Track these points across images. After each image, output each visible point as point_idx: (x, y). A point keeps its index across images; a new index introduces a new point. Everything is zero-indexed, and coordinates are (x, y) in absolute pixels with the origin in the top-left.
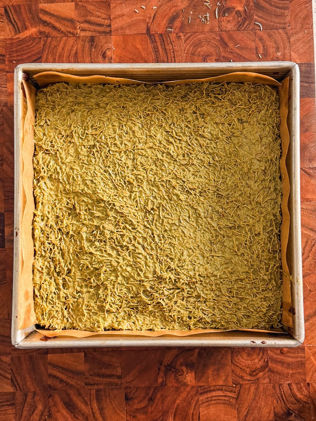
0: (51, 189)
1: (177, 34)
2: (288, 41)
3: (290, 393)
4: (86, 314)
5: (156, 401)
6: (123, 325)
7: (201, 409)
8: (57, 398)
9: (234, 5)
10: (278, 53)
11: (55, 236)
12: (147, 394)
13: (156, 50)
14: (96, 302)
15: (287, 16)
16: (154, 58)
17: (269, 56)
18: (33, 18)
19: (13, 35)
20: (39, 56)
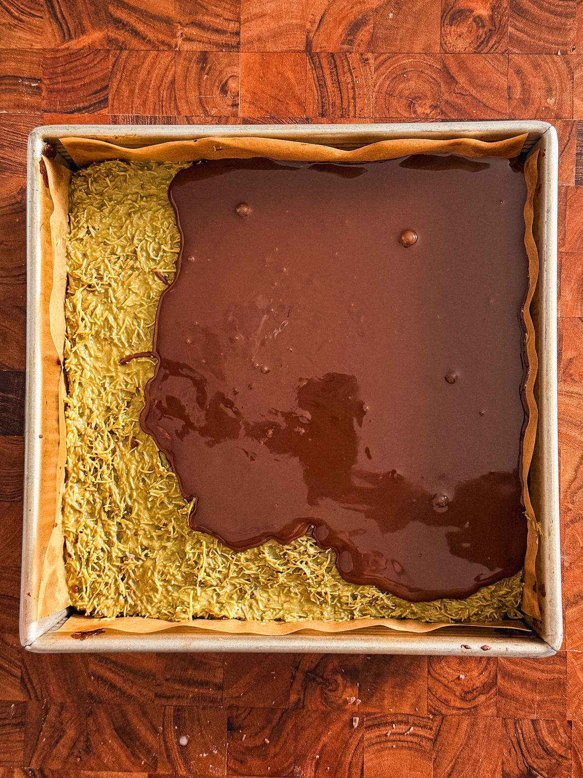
0: (97, 358)
1: (362, 54)
2: (569, 76)
3: (535, 737)
4: (160, 589)
5: (284, 734)
6: (228, 609)
7: (367, 756)
8: (103, 718)
9: (471, 5)
10: (548, 100)
11: (104, 444)
12: (269, 721)
13: (321, 82)
14: (180, 567)
15: (570, 29)
16: (317, 97)
17: (533, 104)
18: (97, 13)
19: (58, 42)
20: (104, 84)
